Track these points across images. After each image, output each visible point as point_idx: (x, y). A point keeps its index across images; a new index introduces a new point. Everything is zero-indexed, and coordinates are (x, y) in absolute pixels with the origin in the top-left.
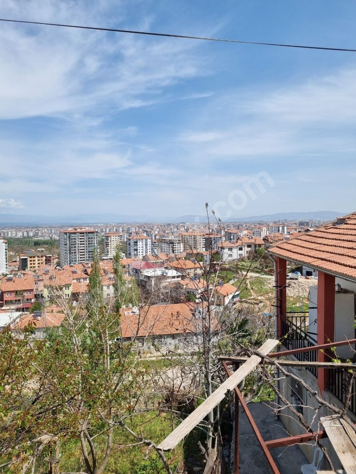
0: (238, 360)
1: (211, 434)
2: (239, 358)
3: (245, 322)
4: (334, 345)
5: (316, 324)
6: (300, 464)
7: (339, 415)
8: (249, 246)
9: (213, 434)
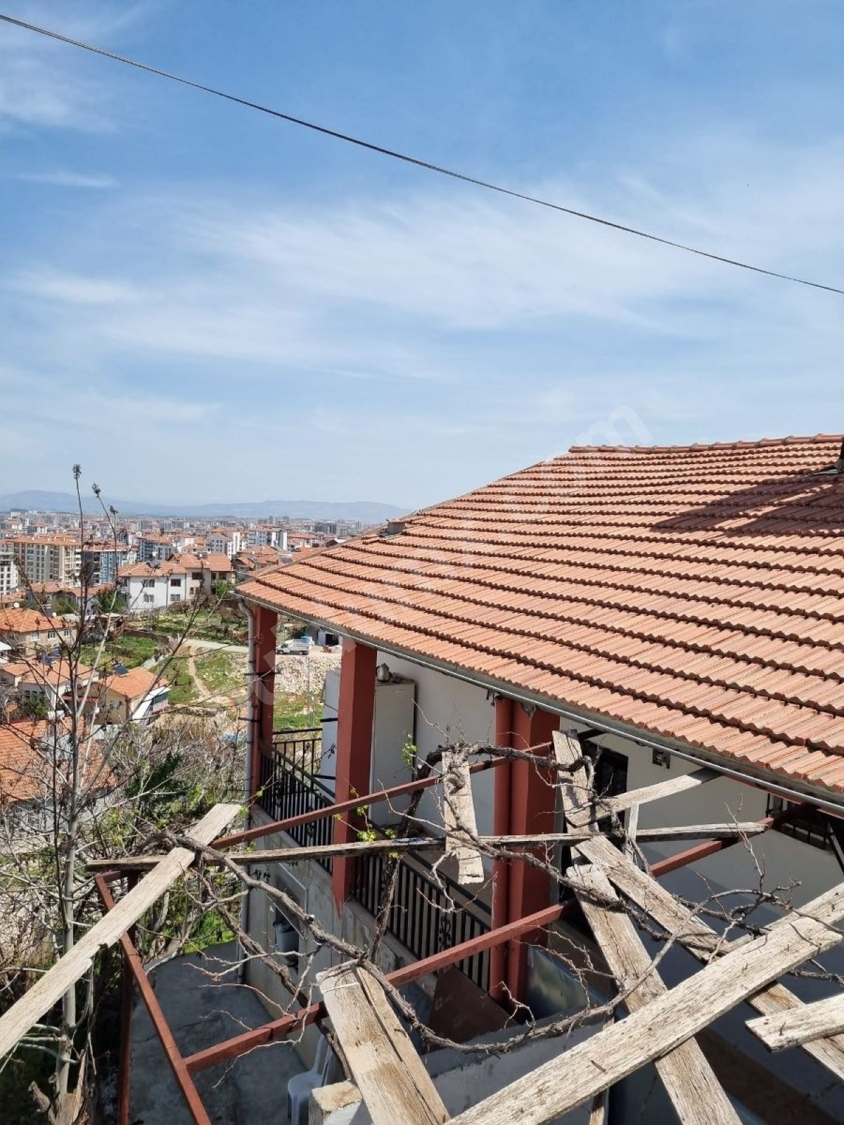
0: (137, 865)
1: (66, 1057)
2: (137, 860)
3: (173, 763)
4: (364, 801)
5: (334, 756)
6: (286, 1077)
7: (356, 961)
8: (197, 576)
9: (73, 1056)
